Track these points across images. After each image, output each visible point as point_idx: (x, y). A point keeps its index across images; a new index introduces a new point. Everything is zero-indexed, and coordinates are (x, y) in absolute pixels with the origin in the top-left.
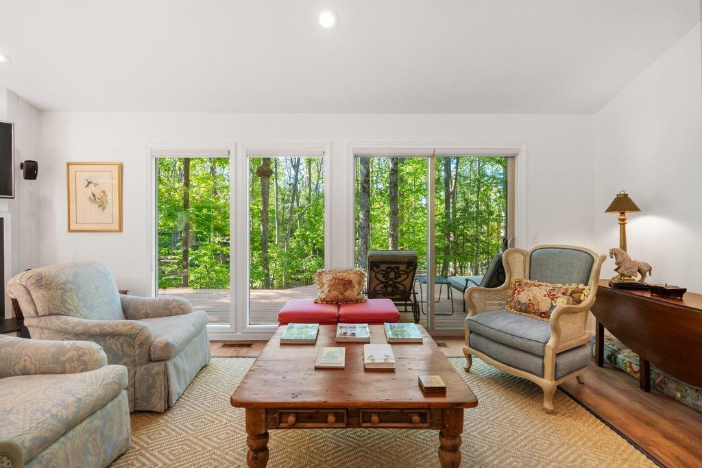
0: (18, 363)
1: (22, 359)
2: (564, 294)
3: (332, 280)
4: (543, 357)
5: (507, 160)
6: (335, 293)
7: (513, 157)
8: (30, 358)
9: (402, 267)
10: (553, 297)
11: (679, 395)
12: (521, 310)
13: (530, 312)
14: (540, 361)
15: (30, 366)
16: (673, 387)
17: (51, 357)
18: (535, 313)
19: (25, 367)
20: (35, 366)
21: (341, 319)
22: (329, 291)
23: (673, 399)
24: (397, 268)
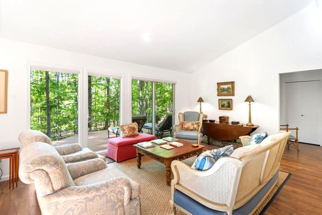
0: (79, 172)
1: (81, 170)
2: (196, 124)
3: (128, 128)
4: (197, 140)
5: (173, 85)
6: (131, 133)
7: (174, 84)
8: (84, 168)
9: (141, 121)
10: (193, 125)
11: (215, 144)
12: (186, 130)
13: (188, 130)
14: (197, 141)
15: (84, 171)
16: (214, 143)
17: (93, 165)
18: (189, 130)
19: (83, 172)
20: (87, 170)
21: (139, 141)
22: (129, 132)
23: (214, 145)
24: (139, 122)
